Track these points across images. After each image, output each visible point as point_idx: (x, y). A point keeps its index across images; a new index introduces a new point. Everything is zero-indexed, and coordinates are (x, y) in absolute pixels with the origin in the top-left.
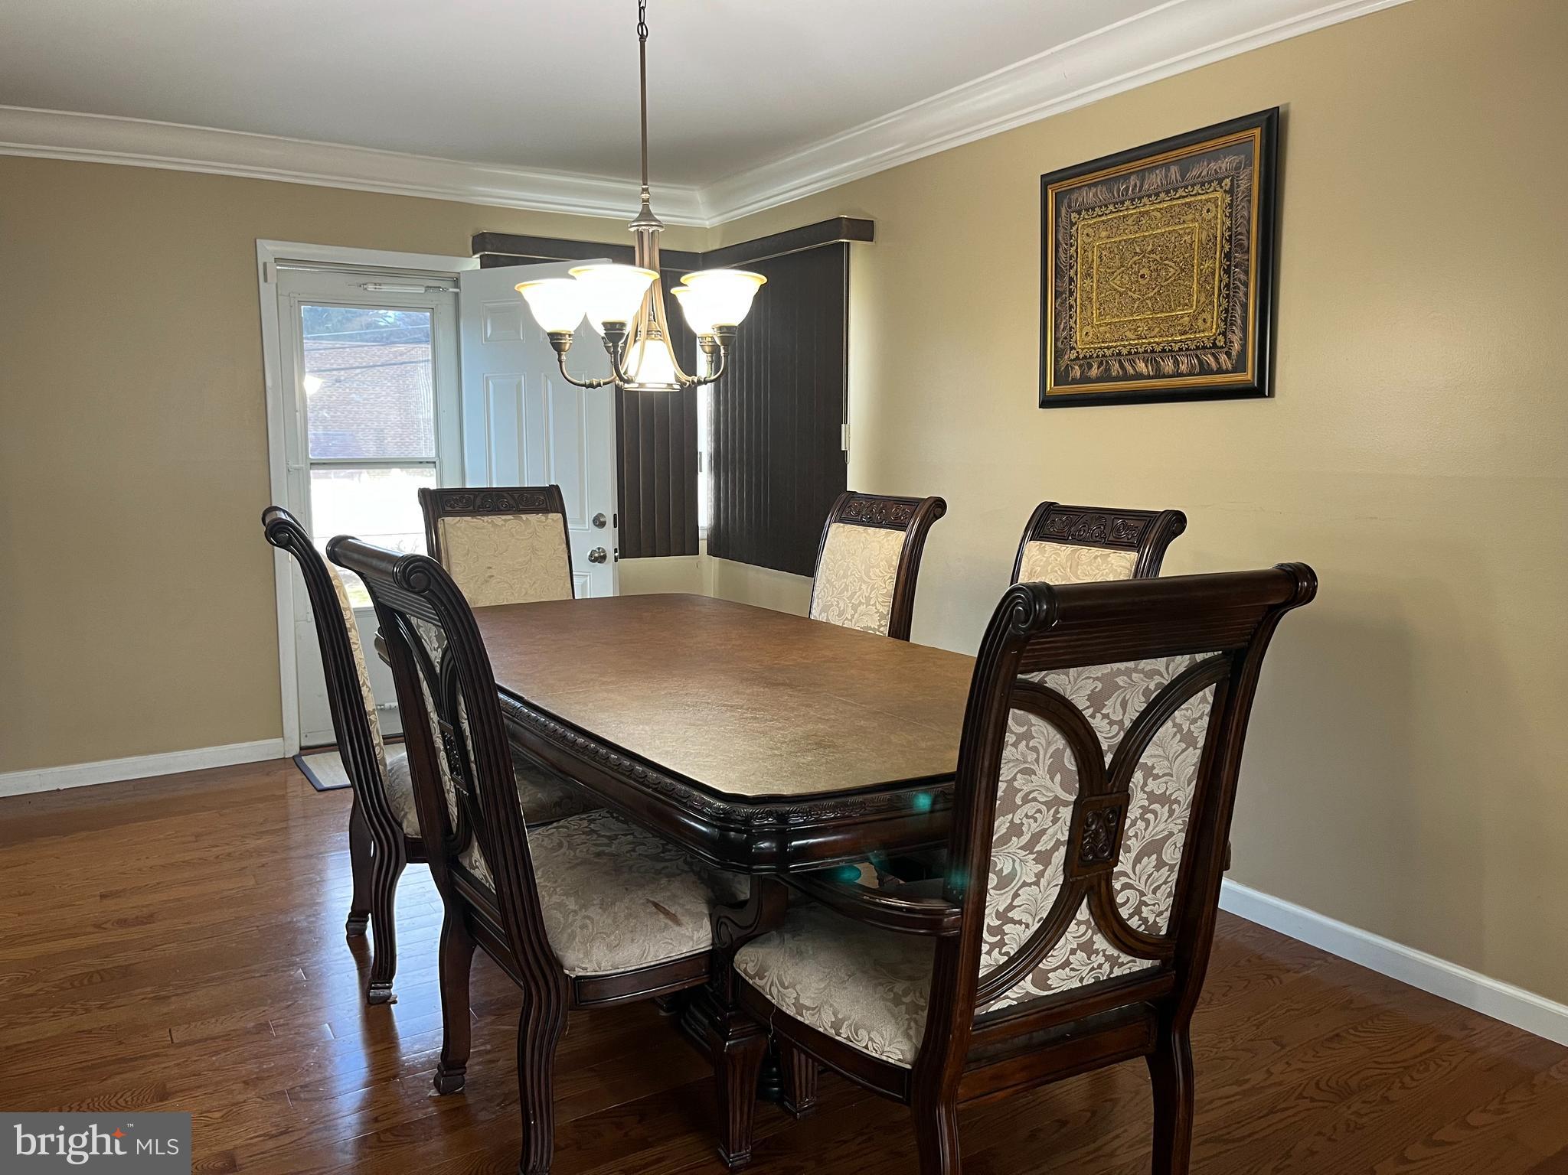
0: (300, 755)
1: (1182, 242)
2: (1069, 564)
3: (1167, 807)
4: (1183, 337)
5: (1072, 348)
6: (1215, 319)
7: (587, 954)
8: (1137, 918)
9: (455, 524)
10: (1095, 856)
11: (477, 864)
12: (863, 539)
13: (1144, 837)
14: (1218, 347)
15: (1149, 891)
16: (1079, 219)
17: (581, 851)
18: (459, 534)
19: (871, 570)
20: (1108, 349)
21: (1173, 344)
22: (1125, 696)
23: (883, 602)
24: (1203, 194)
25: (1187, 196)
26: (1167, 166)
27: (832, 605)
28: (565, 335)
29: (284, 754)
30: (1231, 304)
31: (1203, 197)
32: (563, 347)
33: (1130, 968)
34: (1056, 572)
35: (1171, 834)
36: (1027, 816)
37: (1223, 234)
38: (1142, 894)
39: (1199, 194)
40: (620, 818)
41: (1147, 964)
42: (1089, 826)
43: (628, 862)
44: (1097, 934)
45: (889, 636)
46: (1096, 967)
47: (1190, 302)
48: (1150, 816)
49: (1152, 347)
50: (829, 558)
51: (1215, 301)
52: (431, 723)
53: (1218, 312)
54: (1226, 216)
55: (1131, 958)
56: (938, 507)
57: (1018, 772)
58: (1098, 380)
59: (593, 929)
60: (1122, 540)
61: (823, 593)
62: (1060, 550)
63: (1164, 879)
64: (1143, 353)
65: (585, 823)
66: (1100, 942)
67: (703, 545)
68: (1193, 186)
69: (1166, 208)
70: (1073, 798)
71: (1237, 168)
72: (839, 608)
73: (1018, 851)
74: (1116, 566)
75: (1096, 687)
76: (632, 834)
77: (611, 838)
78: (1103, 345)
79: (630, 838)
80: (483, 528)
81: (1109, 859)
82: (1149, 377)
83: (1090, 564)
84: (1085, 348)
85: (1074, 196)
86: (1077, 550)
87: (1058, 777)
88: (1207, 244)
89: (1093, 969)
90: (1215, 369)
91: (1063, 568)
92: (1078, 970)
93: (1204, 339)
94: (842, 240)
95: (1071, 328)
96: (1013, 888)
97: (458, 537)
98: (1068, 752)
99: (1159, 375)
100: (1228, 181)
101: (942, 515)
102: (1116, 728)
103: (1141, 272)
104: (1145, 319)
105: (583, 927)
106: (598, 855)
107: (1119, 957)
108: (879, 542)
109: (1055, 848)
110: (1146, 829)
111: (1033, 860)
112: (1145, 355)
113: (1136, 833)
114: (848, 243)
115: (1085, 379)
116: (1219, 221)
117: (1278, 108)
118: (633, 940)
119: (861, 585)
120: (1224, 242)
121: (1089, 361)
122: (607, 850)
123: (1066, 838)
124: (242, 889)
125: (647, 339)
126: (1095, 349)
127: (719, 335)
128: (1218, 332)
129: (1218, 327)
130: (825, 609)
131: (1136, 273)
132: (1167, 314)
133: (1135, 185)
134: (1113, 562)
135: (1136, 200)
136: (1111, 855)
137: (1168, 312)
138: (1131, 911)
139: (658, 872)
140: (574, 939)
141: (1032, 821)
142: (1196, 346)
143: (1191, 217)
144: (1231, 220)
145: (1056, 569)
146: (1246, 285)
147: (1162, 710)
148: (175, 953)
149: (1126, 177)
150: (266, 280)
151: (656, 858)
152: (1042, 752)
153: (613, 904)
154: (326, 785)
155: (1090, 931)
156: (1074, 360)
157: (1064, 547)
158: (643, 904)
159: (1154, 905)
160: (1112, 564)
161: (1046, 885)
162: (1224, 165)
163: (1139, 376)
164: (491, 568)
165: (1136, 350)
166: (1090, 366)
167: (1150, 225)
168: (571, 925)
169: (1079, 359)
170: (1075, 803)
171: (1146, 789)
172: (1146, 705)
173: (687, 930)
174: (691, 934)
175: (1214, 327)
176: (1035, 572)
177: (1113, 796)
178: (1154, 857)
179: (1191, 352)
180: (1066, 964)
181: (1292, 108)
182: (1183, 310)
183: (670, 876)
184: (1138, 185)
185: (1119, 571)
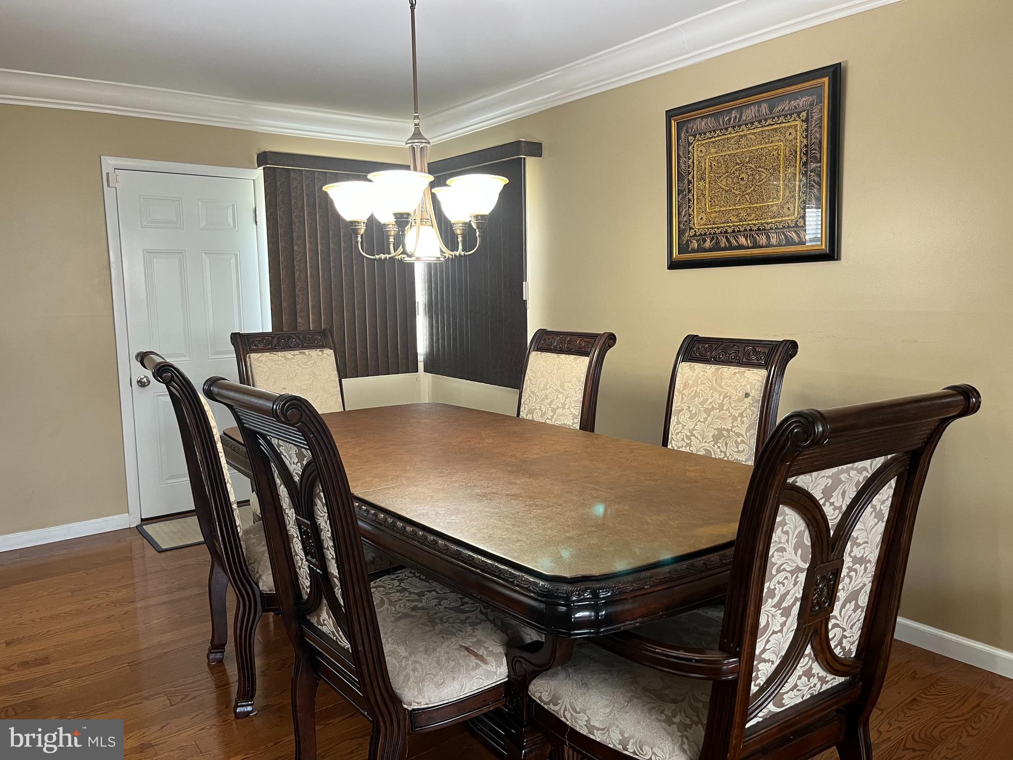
0: (141, 525)
1: (771, 155)
2: (714, 378)
3: (863, 566)
4: (773, 220)
5: (691, 228)
6: (797, 208)
7: (420, 691)
8: (839, 647)
9: (258, 358)
10: (820, 607)
11: (325, 622)
12: (557, 362)
13: (848, 589)
14: (799, 227)
15: (847, 628)
16: (694, 140)
17: (400, 606)
18: (262, 365)
19: (565, 384)
20: (718, 229)
21: (766, 225)
22: (844, 488)
23: (575, 406)
24: (786, 123)
25: (774, 124)
26: (759, 103)
27: (536, 409)
28: (361, 222)
29: (130, 525)
30: (808, 197)
31: (786, 124)
32: (359, 231)
33: (832, 684)
34: (705, 384)
35: (865, 585)
36: (779, 583)
37: (801, 150)
38: (844, 630)
39: (783, 123)
40: (421, 577)
41: (842, 679)
42: (817, 585)
43: (438, 615)
44: (814, 662)
45: (580, 429)
46: (812, 686)
47: (777, 196)
48: (853, 574)
49: (750, 227)
50: (532, 376)
51: (797, 195)
52: (286, 516)
53: (799, 203)
54: (803, 137)
55: (833, 676)
56: (611, 339)
57: (775, 551)
58: (710, 250)
59: (423, 671)
60: (752, 361)
61: (528, 400)
62: (706, 368)
63: (857, 618)
64: (743, 231)
65: (396, 583)
66: (817, 669)
67: (421, 366)
68: (778, 117)
69: (759, 132)
70: (807, 566)
71: (811, 105)
72: (542, 411)
73: (771, 609)
74: (751, 380)
75: (828, 483)
76: (435, 590)
77: (421, 594)
78: (714, 226)
79: (434, 593)
80: (279, 360)
81: (828, 608)
82: (748, 248)
83: (731, 378)
84: (700, 229)
85: (690, 125)
86: (719, 369)
87: (800, 552)
88: (790, 156)
89: (811, 688)
90: (797, 242)
91: (710, 381)
92: (802, 690)
93: (789, 221)
94: (522, 156)
95: (690, 215)
96: (766, 636)
97: (261, 367)
98: (807, 532)
99: (756, 246)
100: (804, 114)
101: (613, 345)
102: (837, 511)
103: (741, 177)
104: (744, 208)
105: (414, 670)
106: (414, 609)
107: (826, 677)
108: (570, 365)
109: (794, 604)
110: (850, 584)
111: (780, 614)
112: (746, 233)
113: (844, 586)
114: (525, 158)
115: (701, 249)
116: (798, 141)
117: (840, 63)
118: (453, 678)
119: (558, 395)
120: (802, 155)
121: (703, 237)
122: (420, 605)
123: (801, 595)
124: (112, 632)
125: (421, 225)
126: (708, 229)
127: (475, 221)
128: (799, 216)
129: (799, 213)
130: (531, 411)
131: (738, 177)
132: (761, 205)
133: (736, 117)
134: (748, 376)
135: (737, 127)
136: (829, 605)
137: (761, 203)
138: (836, 643)
139: (463, 622)
140: (409, 680)
141: (781, 585)
142: (783, 226)
143: (778, 138)
144: (807, 140)
145: (705, 382)
146: (819, 184)
147: (867, 497)
148: (70, 688)
149: (729, 111)
150: (108, 186)
151: (457, 610)
152: (791, 534)
153: (434, 650)
154: (164, 547)
155: (811, 660)
156: (693, 236)
157: (709, 366)
158: (457, 649)
159: (850, 637)
160: (748, 378)
161: (786, 631)
162: (802, 102)
163: (741, 247)
164: (285, 388)
165: (738, 229)
166: (705, 241)
167: (747, 144)
168: (405, 668)
169: (697, 236)
170: (808, 569)
171: (852, 554)
172: (856, 493)
173: (492, 667)
174: (495, 670)
175: (796, 213)
176: (689, 384)
177: (834, 562)
178: (853, 602)
179: (780, 231)
180: (796, 686)
181: (850, 64)
182: (773, 202)
183: (473, 625)
184: (738, 117)
185: (754, 383)
